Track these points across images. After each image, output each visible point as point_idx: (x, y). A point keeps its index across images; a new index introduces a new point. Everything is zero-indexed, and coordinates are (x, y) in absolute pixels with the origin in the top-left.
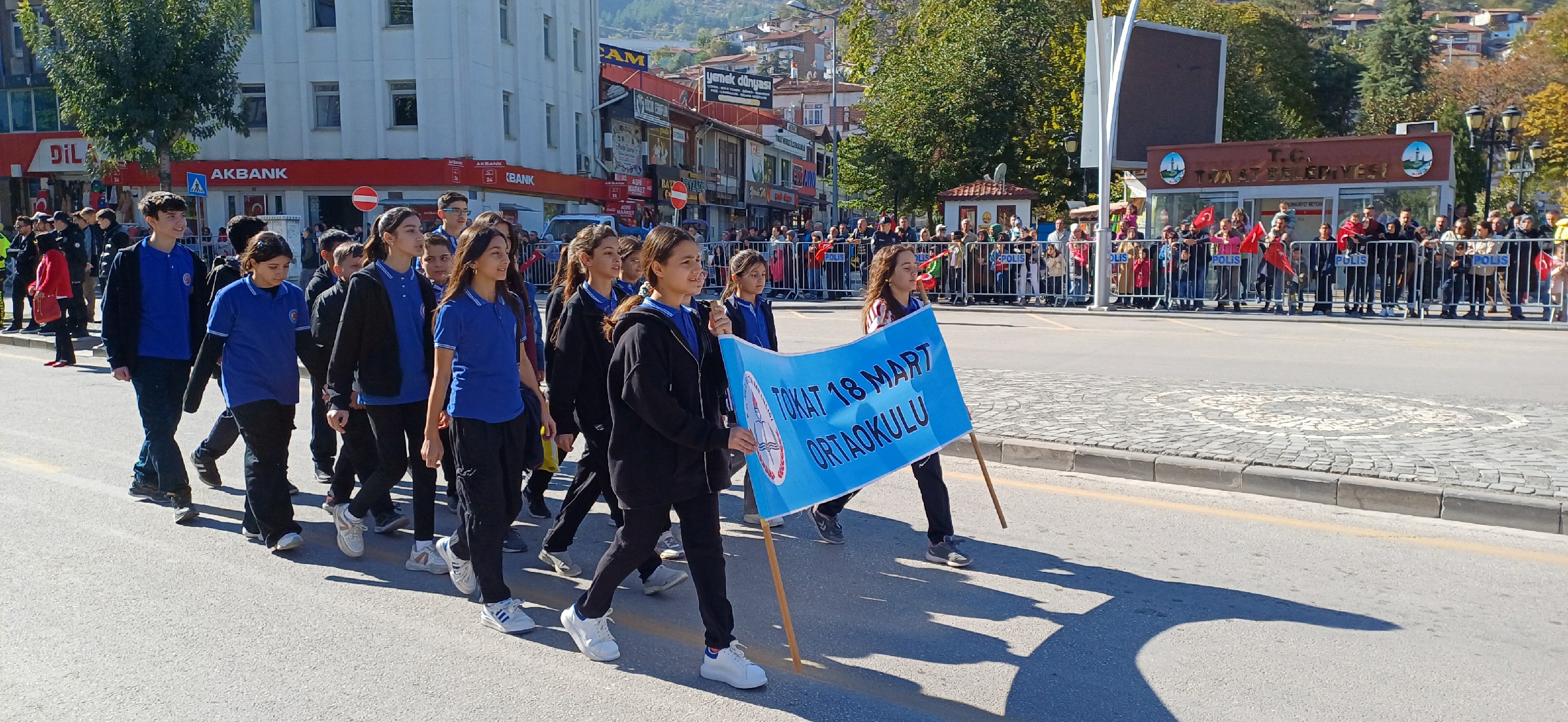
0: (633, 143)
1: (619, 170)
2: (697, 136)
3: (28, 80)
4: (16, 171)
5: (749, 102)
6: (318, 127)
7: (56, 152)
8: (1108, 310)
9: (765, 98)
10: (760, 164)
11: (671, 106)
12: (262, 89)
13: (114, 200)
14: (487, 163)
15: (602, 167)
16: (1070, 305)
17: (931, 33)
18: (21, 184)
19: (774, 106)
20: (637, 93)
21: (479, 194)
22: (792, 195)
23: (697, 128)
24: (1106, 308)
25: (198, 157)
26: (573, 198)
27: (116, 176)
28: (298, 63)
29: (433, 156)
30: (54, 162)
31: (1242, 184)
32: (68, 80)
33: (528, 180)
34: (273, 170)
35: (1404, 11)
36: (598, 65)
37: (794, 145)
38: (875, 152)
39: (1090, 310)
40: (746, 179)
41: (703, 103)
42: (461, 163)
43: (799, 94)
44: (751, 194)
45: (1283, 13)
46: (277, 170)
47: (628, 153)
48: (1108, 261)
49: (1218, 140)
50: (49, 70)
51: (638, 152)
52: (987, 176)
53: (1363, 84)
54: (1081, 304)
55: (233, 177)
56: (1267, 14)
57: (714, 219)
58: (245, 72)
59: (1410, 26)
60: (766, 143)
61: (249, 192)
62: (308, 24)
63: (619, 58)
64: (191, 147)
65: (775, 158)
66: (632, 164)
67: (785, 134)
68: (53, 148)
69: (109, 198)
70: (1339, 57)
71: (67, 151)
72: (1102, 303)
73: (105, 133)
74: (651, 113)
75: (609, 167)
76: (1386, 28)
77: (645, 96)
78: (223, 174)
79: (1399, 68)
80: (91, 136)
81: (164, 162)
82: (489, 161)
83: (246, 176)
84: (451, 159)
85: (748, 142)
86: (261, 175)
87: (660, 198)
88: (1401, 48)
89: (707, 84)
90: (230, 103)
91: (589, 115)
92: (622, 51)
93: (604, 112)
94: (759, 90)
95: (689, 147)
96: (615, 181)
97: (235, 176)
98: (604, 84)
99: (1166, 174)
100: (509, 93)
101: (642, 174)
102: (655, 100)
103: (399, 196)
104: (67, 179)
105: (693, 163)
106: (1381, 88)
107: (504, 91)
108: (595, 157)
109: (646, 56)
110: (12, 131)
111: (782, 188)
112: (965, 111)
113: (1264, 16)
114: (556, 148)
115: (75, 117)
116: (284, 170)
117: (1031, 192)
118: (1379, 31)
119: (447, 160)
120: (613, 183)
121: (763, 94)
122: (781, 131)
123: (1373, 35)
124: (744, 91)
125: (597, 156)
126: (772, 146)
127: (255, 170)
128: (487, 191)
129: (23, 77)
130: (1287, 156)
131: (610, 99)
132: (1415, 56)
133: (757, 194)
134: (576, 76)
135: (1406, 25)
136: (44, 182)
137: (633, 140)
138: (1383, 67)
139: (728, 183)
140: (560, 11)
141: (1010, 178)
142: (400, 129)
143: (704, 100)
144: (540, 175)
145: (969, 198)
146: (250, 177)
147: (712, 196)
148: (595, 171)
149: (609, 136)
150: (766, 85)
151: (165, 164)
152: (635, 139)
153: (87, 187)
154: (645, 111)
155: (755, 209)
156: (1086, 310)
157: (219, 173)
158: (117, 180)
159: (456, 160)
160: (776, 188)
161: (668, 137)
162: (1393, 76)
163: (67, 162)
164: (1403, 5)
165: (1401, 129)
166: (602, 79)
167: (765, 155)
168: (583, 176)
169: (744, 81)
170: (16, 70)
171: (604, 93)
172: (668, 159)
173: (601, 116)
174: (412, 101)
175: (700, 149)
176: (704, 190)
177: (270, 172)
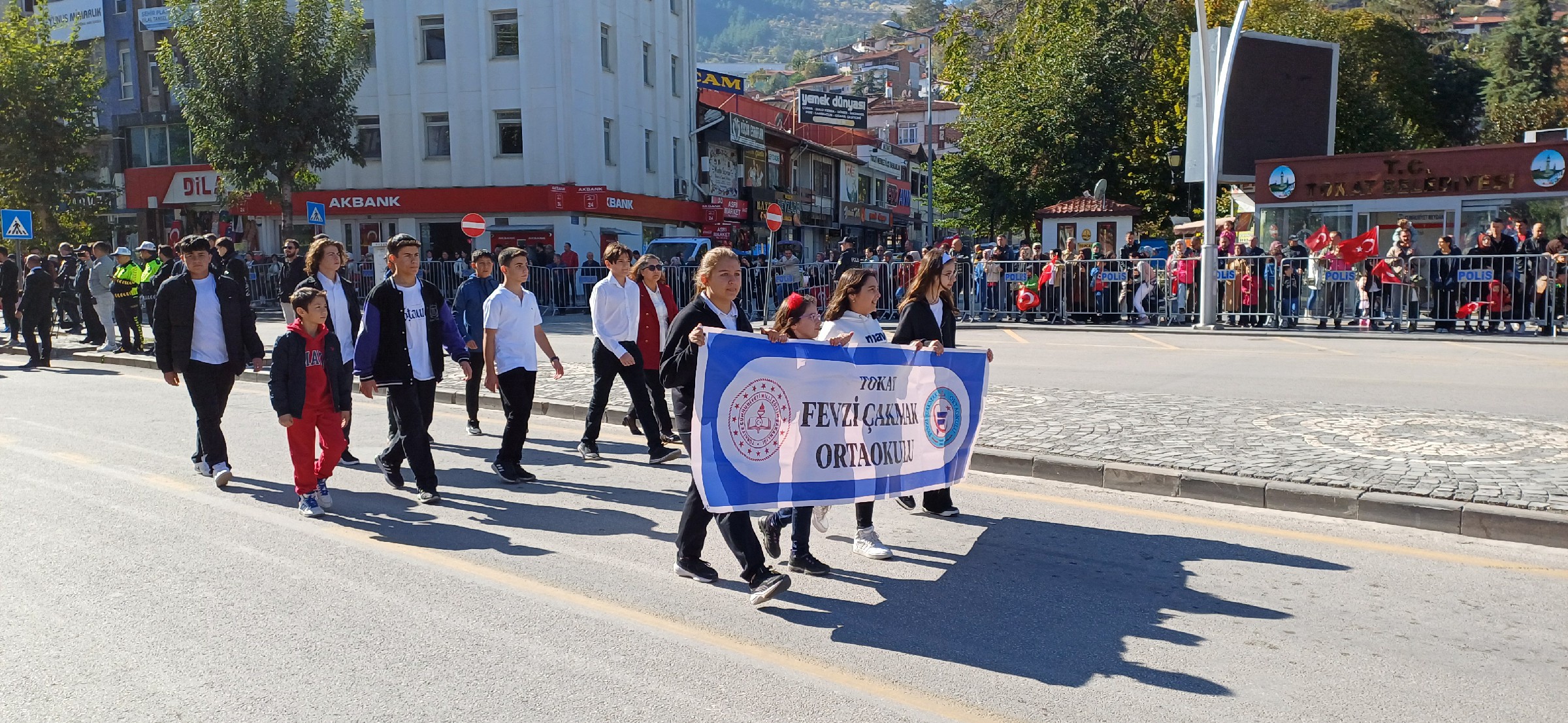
0: (729, 166)
1: (716, 193)
2: (792, 157)
3: (164, 116)
4: (152, 203)
5: (844, 122)
6: (429, 157)
7: (189, 184)
8: (1214, 329)
9: (860, 118)
10: (854, 184)
11: (767, 129)
12: (376, 120)
13: (240, 229)
14: (588, 189)
15: (698, 189)
16: (1174, 324)
17: (1029, 49)
18: (157, 215)
19: (869, 126)
20: (734, 116)
21: (581, 219)
22: (887, 215)
23: (792, 150)
24: (1212, 326)
25: (318, 187)
26: (671, 221)
27: (242, 207)
28: (410, 94)
29: (536, 182)
30: (187, 194)
31: (1356, 197)
32: (200, 116)
33: (628, 204)
34: (386, 198)
35: (1532, 13)
36: (696, 90)
37: (888, 165)
38: (971, 170)
39: (1195, 328)
40: (841, 199)
41: (797, 125)
42: (564, 189)
43: (894, 113)
44: (846, 214)
45: (1399, 18)
46: (391, 198)
47: (724, 176)
48: (1214, 278)
49: (1331, 152)
50: (183, 106)
51: (734, 175)
52: (1086, 193)
53: (1488, 90)
54: (1187, 322)
55: (349, 206)
56: (1382, 20)
57: (808, 240)
58: (362, 104)
59: (1539, 28)
60: (860, 163)
61: (364, 220)
62: (419, 58)
63: (716, 83)
64: (312, 179)
65: (869, 178)
66: (728, 187)
67: (880, 153)
68: (186, 180)
69: (235, 228)
70: (1461, 63)
71: (198, 183)
72: (1208, 321)
73: (232, 166)
74: (747, 137)
75: (706, 190)
76: (1513, 31)
77: (741, 119)
78: (340, 203)
79: (1526, 73)
80: (222, 169)
81: (286, 192)
82: (591, 187)
83: (362, 205)
84: (555, 186)
85: (843, 163)
86: (376, 204)
87: (755, 220)
88: (1529, 52)
89: (801, 106)
90: (348, 135)
91: (687, 140)
92: (718, 76)
93: (700, 136)
94: (854, 111)
95: (784, 168)
96: (712, 204)
97: (352, 204)
98: (701, 108)
99: (1275, 187)
100: (610, 120)
101: (737, 196)
102: (751, 123)
103: (505, 222)
104: (198, 210)
105: (787, 184)
106: (1507, 93)
107: (605, 118)
108: (692, 181)
109: (742, 80)
110: (149, 166)
111: (876, 207)
112: (1063, 128)
113: (1379, 22)
114: (654, 172)
115: (208, 150)
116: (397, 198)
117: (1135, 208)
118: (1504, 34)
119: (550, 186)
120: (709, 206)
121: (858, 114)
122: (875, 151)
123: (1498, 40)
124: (839, 112)
125: (694, 179)
126: (866, 166)
127: (370, 199)
128: (589, 216)
129: (159, 114)
130: (1404, 167)
131: (708, 123)
132: (1544, 58)
133: (852, 214)
134: (674, 101)
135: (1533, 27)
136: (177, 212)
137: (729, 163)
138: (1509, 72)
139: (823, 204)
140: (659, 39)
141: (1110, 194)
142: (506, 157)
143: (799, 122)
144: (638, 199)
145: (1068, 215)
146: (366, 206)
147: (807, 217)
148: (692, 194)
149: (705, 160)
150: (861, 105)
151: (287, 194)
152: (731, 163)
153: (215, 218)
154: (741, 135)
155: (849, 230)
156: (1191, 329)
157: (336, 201)
158: (242, 210)
159: (560, 186)
160: (869, 208)
161: (763, 158)
162: (1521, 81)
163: (198, 193)
164: (1531, 7)
165: (1530, 137)
166: (699, 104)
167: (860, 175)
168: (680, 199)
169: (837, 102)
170: (153, 107)
171: (701, 117)
172: (763, 181)
173: (698, 141)
174: (519, 128)
175: (795, 171)
176: (799, 212)
177: (384, 201)
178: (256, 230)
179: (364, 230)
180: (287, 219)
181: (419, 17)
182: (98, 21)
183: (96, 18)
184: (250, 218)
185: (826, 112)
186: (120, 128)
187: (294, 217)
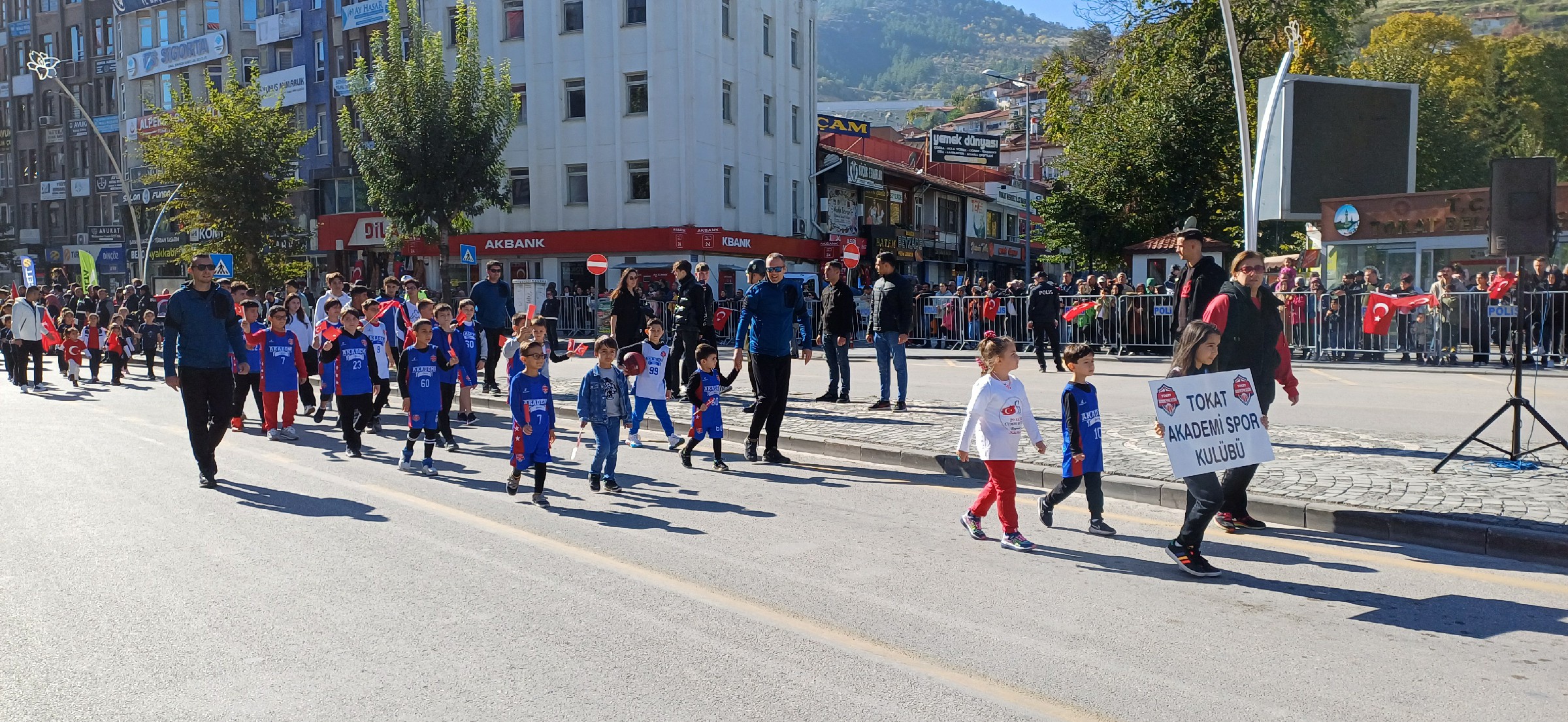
0: (849, 206)
1: (834, 231)
2: (916, 196)
3: (351, 170)
4: (339, 246)
5: (976, 160)
6: (570, 203)
7: (369, 228)
9: (992, 156)
10: (983, 220)
11: (885, 169)
12: (525, 172)
14: (706, 230)
15: (817, 228)
18: (344, 256)
19: (1001, 163)
20: (851, 160)
22: (1019, 250)
23: (916, 190)
25: (476, 231)
27: (413, 248)
28: (555, 148)
29: (661, 225)
30: (368, 237)
31: (1419, 234)
32: (373, 172)
33: (746, 243)
34: (533, 240)
36: (817, 137)
37: (1020, 201)
40: (968, 235)
41: (928, 165)
42: (684, 230)
44: (973, 250)
46: (537, 240)
47: (843, 215)
50: (360, 164)
51: (854, 214)
55: (502, 247)
57: (933, 275)
58: (510, 157)
60: (988, 200)
61: (514, 259)
62: (564, 116)
64: (466, 224)
65: (1000, 213)
66: (848, 225)
67: (1009, 190)
68: (367, 225)
69: (407, 266)
71: (377, 228)
73: (399, 214)
75: (825, 228)
77: (858, 162)
78: (494, 245)
80: (390, 216)
81: (444, 236)
82: (709, 228)
83: (512, 246)
84: (676, 227)
85: (969, 200)
86: (524, 244)
89: (933, 146)
90: (496, 186)
91: (806, 182)
93: (820, 178)
94: (986, 149)
95: (906, 208)
96: (829, 242)
97: (504, 246)
98: (821, 154)
99: (1340, 226)
100: (730, 167)
101: (857, 234)
102: (869, 166)
104: (377, 251)
105: (910, 221)
107: (725, 166)
108: (811, 220)
110: (337, 213)
111: (1006, 243)
112: (1157, 166)
114: (773, 213)
115: (378, 201)
116: (542, 240)
117: (1223, 244)
119: (672, 228)
120: (827, 244)
121: (991, 152)
122: (1004, 187)
124: (970, 151)
125: (813, 219)
126: (995, 202)
127: (519, 241)
130: (1466, 206)
131: (827, 167)
133: (979, 249)
134: (796, 147)
136: (360, 252)
137: (848, 203)
139: (948, 240)
140: (780, 91)
142: (636, 203)
143: (931, 161)
144: (755, 238)
145: (1157, 251)
146: (516, 247)
147: (929, 252)
148: (809, 232)
149: (824, 201)
150: (992, 144)
151: (445, 240)
152: (851, 203)
153: (392, 257)
154: (859, 176)
155: (977, 264)
157: (492, 244)
158: (413, 251)
159: (680, 228)
160: (999, 243)
161: (885, 198)
163: (377, 237)
166: (819, 149)
167: (988, 210)
168: (799, 237)
169: (968, 141)
170: (343, 163)
171: (821, 162)
172: (883, 219)
173: (817, 183)
174: (646, 177)
175: (920, 208)
176: (920, 248)
177: (531, 242)
178: (424, 271)
179: (514, 268)
180: (445, 259)
181: (564, 80)
182: (303, 89)
183: (300, 87)
184: (419, 258)
185: (958, 151)
186: (316, 181)
187: (450, 257)
